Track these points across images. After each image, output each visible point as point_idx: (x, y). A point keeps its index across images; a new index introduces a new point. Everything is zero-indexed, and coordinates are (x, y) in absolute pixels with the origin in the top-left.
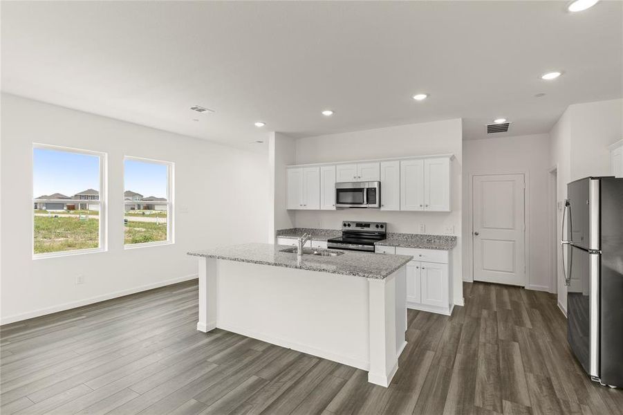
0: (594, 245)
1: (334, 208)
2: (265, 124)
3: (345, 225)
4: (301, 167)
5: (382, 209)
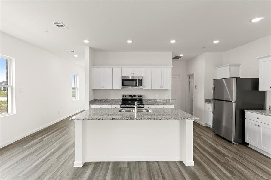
0: (234, 99)
1: (120, 88)
2: (90, 41)
3: (123, 96)
4: (101, 67)
5: (144, 88)
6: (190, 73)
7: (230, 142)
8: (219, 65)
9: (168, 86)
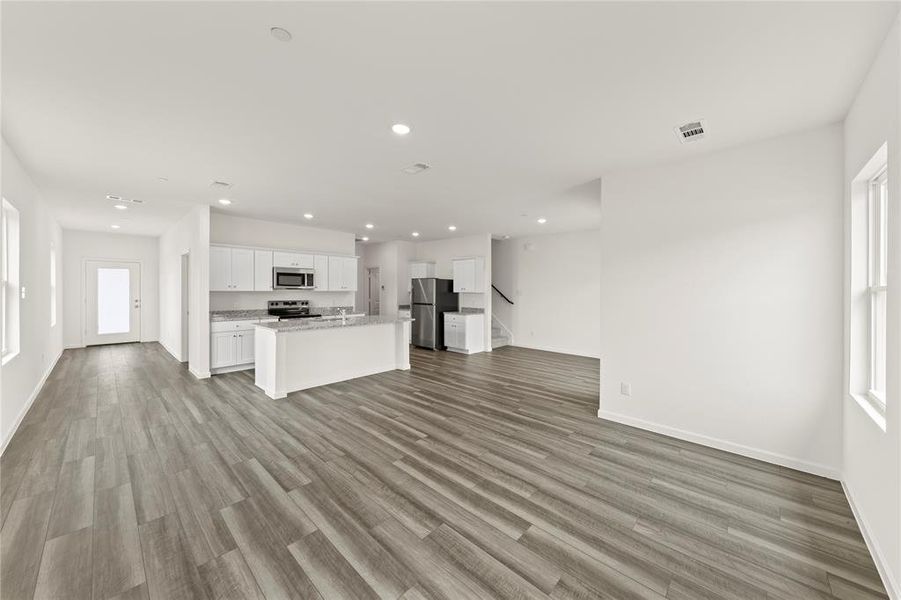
0: (434, 302)
1: (271, 290)
3: (272, 304)
5: (315, 290)
6: (373, 265)
7: (432, 350)
8: (413, 260)
9: (354, 287)
